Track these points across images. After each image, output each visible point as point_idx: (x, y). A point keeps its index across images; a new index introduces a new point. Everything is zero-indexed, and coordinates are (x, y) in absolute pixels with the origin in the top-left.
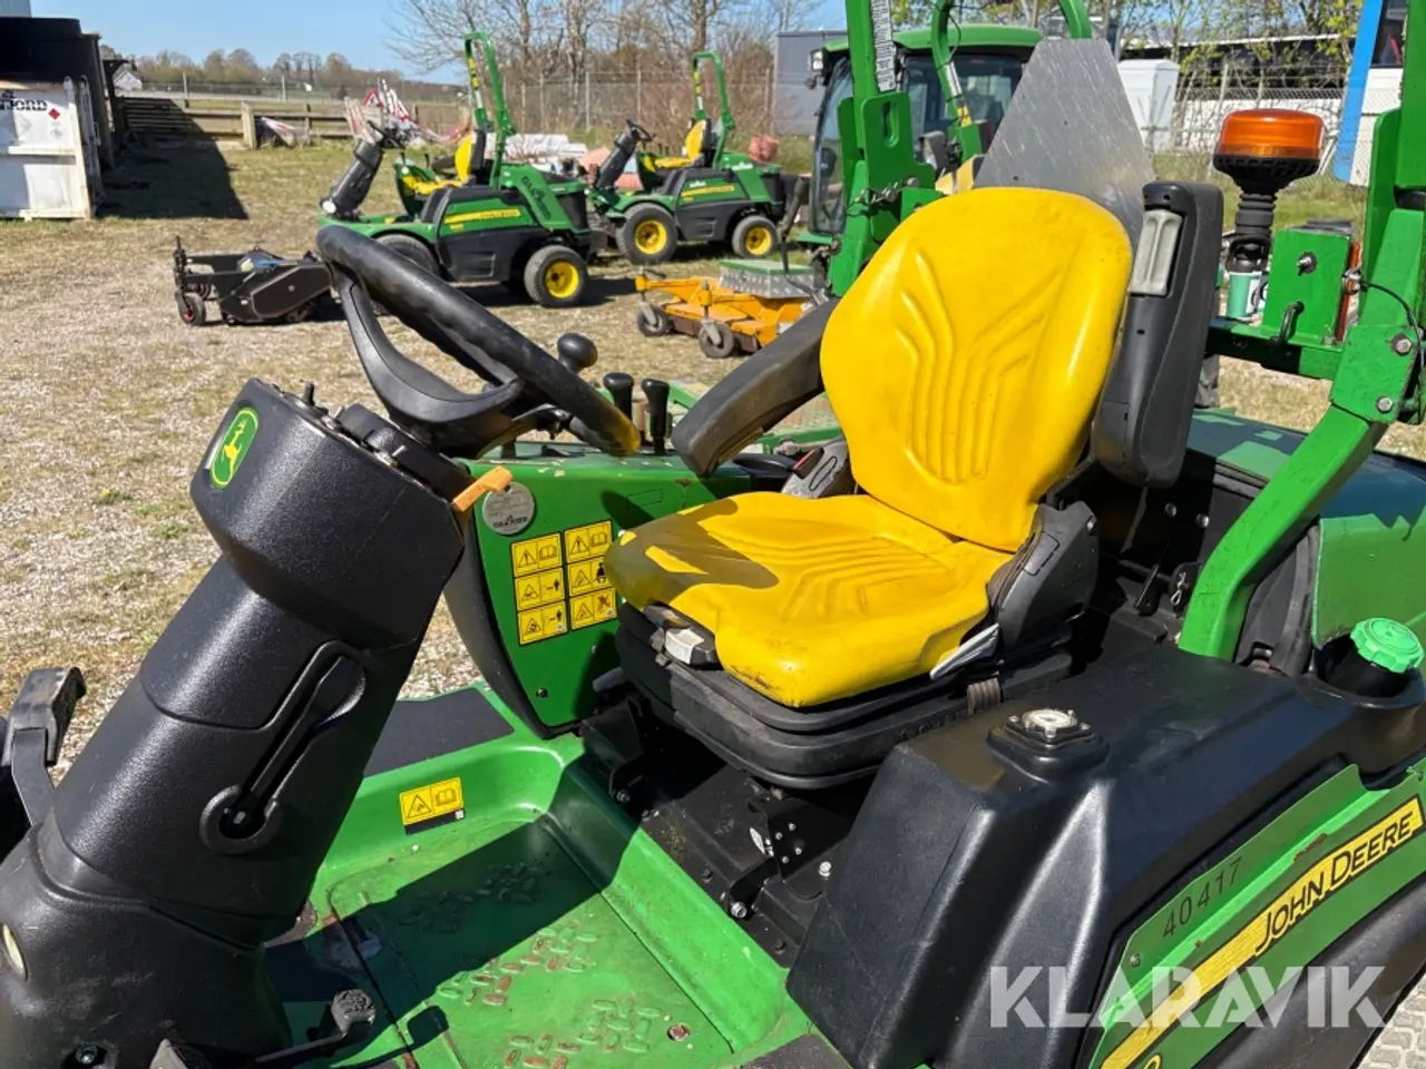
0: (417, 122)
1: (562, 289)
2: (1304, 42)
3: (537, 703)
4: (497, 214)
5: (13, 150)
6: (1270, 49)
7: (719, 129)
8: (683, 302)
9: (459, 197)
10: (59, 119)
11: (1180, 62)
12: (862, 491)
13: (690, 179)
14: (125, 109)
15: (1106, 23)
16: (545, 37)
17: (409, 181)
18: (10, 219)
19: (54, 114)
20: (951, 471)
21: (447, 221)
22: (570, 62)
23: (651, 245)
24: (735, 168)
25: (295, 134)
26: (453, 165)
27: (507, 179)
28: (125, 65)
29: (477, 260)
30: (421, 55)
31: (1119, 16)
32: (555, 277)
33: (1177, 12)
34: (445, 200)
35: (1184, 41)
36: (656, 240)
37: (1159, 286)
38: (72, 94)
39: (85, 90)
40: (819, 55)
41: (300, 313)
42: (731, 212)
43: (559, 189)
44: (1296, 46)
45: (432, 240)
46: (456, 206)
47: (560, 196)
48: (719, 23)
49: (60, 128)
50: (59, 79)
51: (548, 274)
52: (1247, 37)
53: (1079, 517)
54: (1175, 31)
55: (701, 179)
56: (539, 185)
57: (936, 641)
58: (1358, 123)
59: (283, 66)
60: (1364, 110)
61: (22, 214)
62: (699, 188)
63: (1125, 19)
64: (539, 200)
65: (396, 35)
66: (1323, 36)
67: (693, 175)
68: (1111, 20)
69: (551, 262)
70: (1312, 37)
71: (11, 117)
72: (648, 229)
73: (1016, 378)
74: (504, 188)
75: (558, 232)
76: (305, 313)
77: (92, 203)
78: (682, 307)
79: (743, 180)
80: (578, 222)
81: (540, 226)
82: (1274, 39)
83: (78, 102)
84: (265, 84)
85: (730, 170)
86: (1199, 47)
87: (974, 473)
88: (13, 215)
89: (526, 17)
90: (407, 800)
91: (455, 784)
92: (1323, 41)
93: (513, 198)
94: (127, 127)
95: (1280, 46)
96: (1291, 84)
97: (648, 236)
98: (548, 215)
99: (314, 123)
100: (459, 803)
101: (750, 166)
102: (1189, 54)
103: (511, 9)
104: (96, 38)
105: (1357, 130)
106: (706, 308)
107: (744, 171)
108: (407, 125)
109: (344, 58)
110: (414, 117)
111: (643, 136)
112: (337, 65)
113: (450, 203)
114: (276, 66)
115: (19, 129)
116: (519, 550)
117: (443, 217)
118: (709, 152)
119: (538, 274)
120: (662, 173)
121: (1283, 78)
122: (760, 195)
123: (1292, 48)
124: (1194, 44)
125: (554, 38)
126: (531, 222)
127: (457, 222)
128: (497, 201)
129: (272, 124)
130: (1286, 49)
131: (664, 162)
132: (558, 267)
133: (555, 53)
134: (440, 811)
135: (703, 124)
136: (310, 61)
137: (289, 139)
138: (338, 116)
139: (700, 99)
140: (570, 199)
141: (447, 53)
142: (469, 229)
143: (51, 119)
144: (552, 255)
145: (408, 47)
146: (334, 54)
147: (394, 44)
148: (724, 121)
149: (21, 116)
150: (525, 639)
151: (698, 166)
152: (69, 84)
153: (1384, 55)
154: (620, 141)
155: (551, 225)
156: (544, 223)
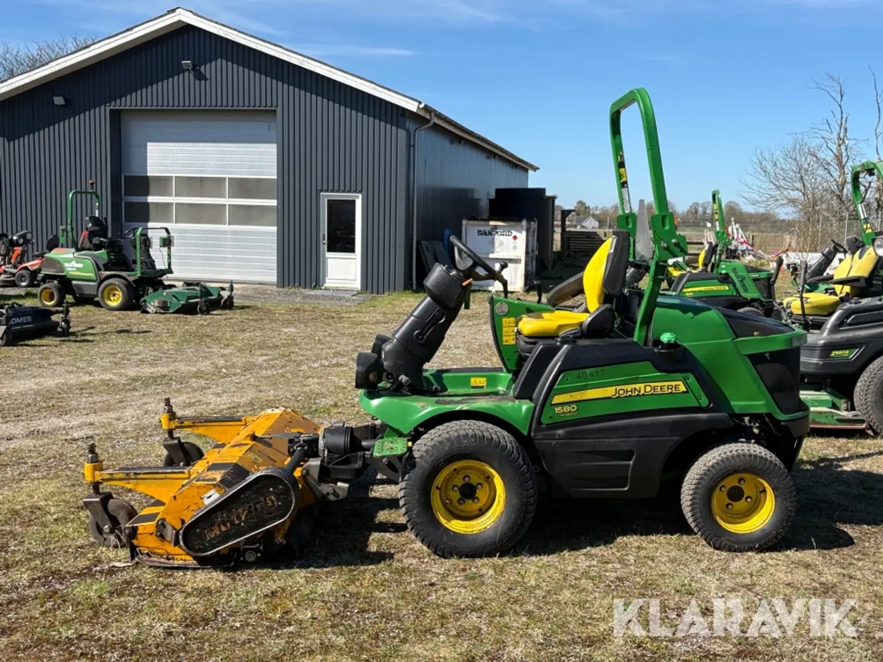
0: (752, 245)
3: (506, 361)
4: (714, 288)
5: (491, 256)
9: (693, 279)
10: (517, 240)
14: (569, 238)
18: (485, 291)
19: (515, 238)
21: (684, 290)
27: (723, 269)
28: (573, 213)
30: (763, 201)
34: (685, 280)
37: (612, 251)
38: (525, 228)
39: (534, 225)
43: (755, 275)
46: (691, 283)
47: (755, 280)
49: (517, 245)
50: (521, 221)
56: (743, 273)
57: (561, 327)
59: (694, 211)
61: (490, 288)
64: (741, 281)
65: (746, 188)
71: (493, 239)
74: (721, 274)
75: (753, 300)
77: (526, 284)
80: (765, 295)
81: (740, 295)
83: (528, 230)
84: (679, 222)
88: (485, 288)
90: (472, 380)
91: (485, 379)
93: (725, 279)
94: (569, 248)
98: (746, 290)
100: (485, 384)
104: (553, 198)
108: (744, 247)
110: (750, 242)
112: (732, 209)
113: (688, 281)
114: (688, 211)
115: (497, 245)
116: (504, 320)
117: (682, 289)
126: (735, 293)
127: (690, 291)
128: (716, 281)
134: (480, 385)
138: (699, 241)
140: (762, 282)
142: (697, 295)
143: (513, 240)
145: (755, 196)
146: (731, 202)
149: (498, 239)
150: (504, 343)
152: (524, 223)
155: (748, 296)
156: (742, 294)
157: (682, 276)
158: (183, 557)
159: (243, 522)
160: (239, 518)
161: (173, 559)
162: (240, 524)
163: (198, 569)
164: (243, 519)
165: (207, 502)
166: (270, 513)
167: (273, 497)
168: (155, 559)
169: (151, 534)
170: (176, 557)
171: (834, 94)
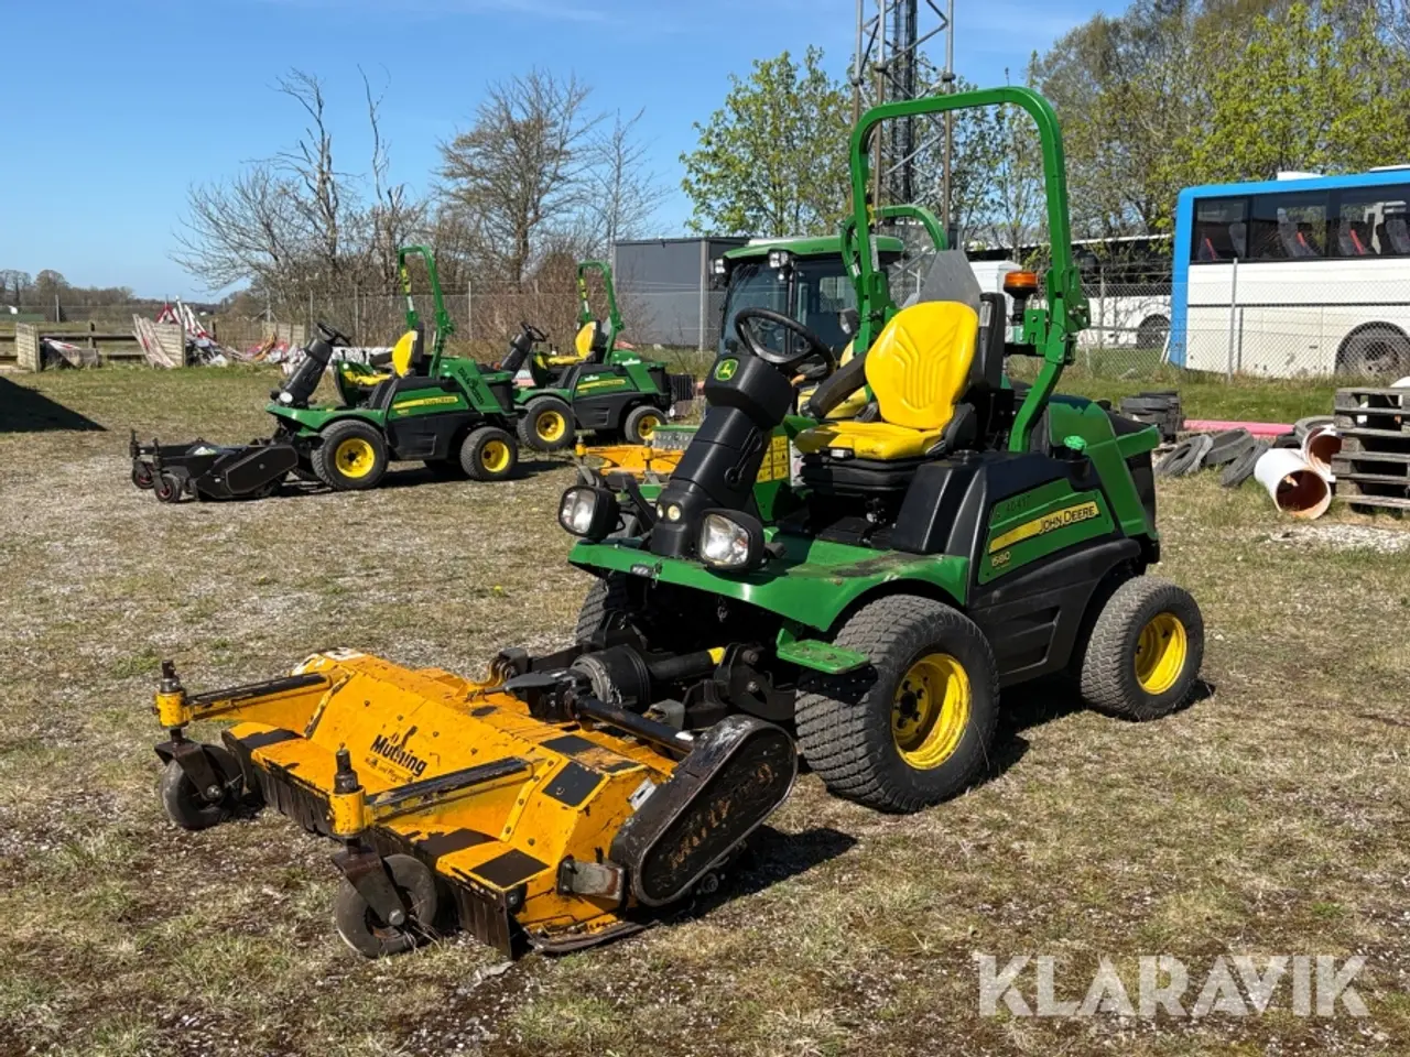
0: (215, 339)
1: (495, 465)
2: (1138, 242)
4: (438, 400)
6: (1107, 249)
7: (608, 328)
8: (615, 465)
9: (405, 387)
11: (1022, 263)
12: (884, 421)
13: (585, 374)
15: (946, 226)
16: (354, 249)
17: (349, 375)
20: (921, 404)
21: (395, 406)
22: (383, 273)
23: (550, 434)
24: (624, 364)
25: (81, 354)
26: (390, 360)
27: (445, 370)
29: (420, 441)
31: (957, 219)
32: (488, 455)
33: (1014, 215)
34: (392, 389)
35: (1023, 242)
36: (555, 430)
37: (987, 324)
40: (720, 262)
41: (267, 488)
42: (623, 403)
43: (491, 378)
44: (1132, 246)
45: (382, 424)
46: (402, 395)
47: (491, 385)
48: (542, 232)
51: (482, 453)
52: (1089, 237)
53: (969, 407)
54: (1014, 233)
55: (594, 374)
56: (474, 375)
57: (927, 441)
58: (1186, 314)
60: (1190, 302)
62: (593, 382)
63: (964, 221)
64: (473, 388)
66: (1156, 237)
67: (589, 370)
68: (951, 225)
69: (486, 440)
70: (1146, 237)
72: (548, 420)
73: (943, 364)
74: (443, 378)
75: (490, 416)
76: (271, 489)
78: (615, 469)
79: (632, 375)
80: (508, 407)
81: (475, 410)
82: (1109, 240)
85: (621, 365)
86: (1038, 247)
87: (930, 401)
89: (334, 229)
92: (1155, 241)
93: (450, 386)
95: (1116, 246)
96: (1130, 280)
97: (548, 426)
98: (481, 402)
99: (98, 343)
101: (638, 362)
102: (1030, 255)
103: (318, 221)
105: (1185, 319)
106: (648, 462)
107: (631, 366)
108: (205, 342)
109: (60, 276)
110: (211, 334)
111: (537, 336)
112: (50, 283)
113: (397, 391)
117: (391, 403)
118: (599, 349)
119: (474, 451)
120: (554, 370)
121: (1123, 275)
122: (648, 387)
123: (1126, 248)
124: (1033, 245)
125: (366, 250)
126: (467, 407)
127: (403, 407)
128: (439, 389)
129: (57, 345)
130: (1122, 249)
131: (556, 360)
132: (490, 446)
133: (367, 266)
135: (593, 325)
136: (16, 279)
137: (75, 360)
139: (586, 304)
140: (501, 388)
141: (242, 266)
142: (414, 413)
144: (486, 435)
147: (182, 258)
148: (613, 322)
151: (589, 362)
153: (1200, 253)
154: (517, 341)
155: (483, 409)
156: (478, 408)
157: (386, 385)
158: (600, 920)
159: (725, 821)
160: (718, 816)
161: (585, 928)
162: (719, 827)
163: (641, 931)
164: (724, 816)
165: (637, 805)
166: (763, 795)
167: (766, 767)
168: (557, 939)
169: (548, 893)
170: (589, 923)
171: (310, 104)
